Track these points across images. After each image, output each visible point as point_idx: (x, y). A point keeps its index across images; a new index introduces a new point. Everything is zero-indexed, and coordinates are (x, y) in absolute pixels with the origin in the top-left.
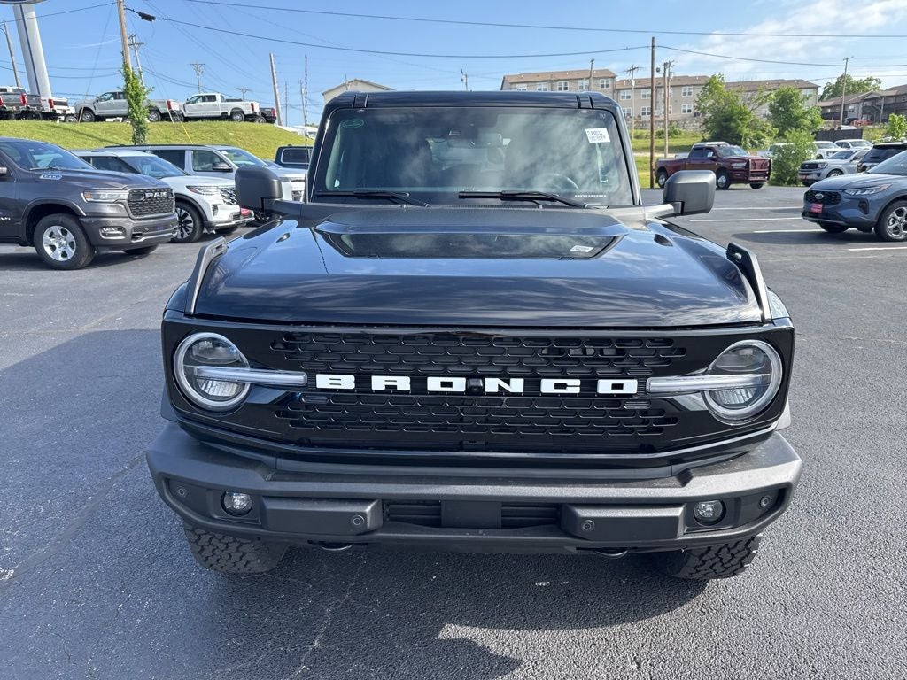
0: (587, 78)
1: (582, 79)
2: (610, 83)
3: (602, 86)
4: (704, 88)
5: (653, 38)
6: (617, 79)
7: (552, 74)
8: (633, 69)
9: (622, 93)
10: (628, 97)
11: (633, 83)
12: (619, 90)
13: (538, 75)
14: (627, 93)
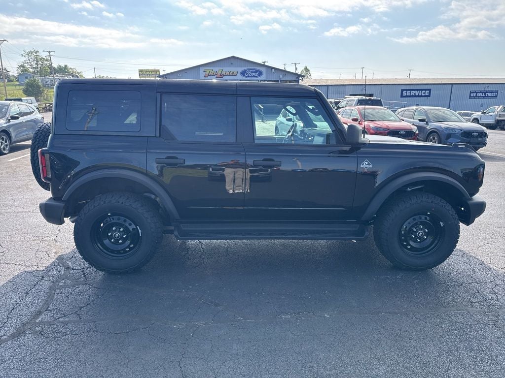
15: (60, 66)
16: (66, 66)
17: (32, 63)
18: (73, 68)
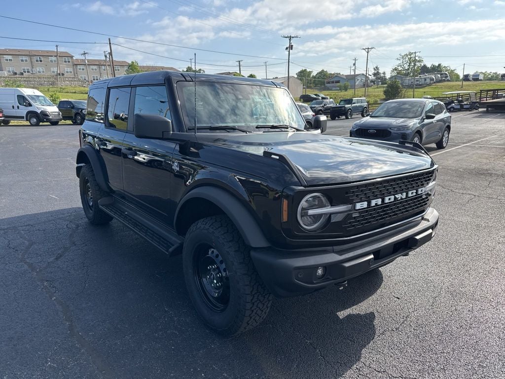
0: (55, 56)
1: (52, 56)
2: (70, 60)
3: (65, 62)
4: (128, 68)
5: (109, 39)
6: (74, 58)
7: (29, 51)
8: (85, 54)
9: (79, 67)
10: (83, 69)
11: (86, 62)
12: (76, 65)
13: (19, 51)
14: (82, 67)
15: (434, 66)
16: (439, 65)
17: (405, 66)
18: (446, 66)
